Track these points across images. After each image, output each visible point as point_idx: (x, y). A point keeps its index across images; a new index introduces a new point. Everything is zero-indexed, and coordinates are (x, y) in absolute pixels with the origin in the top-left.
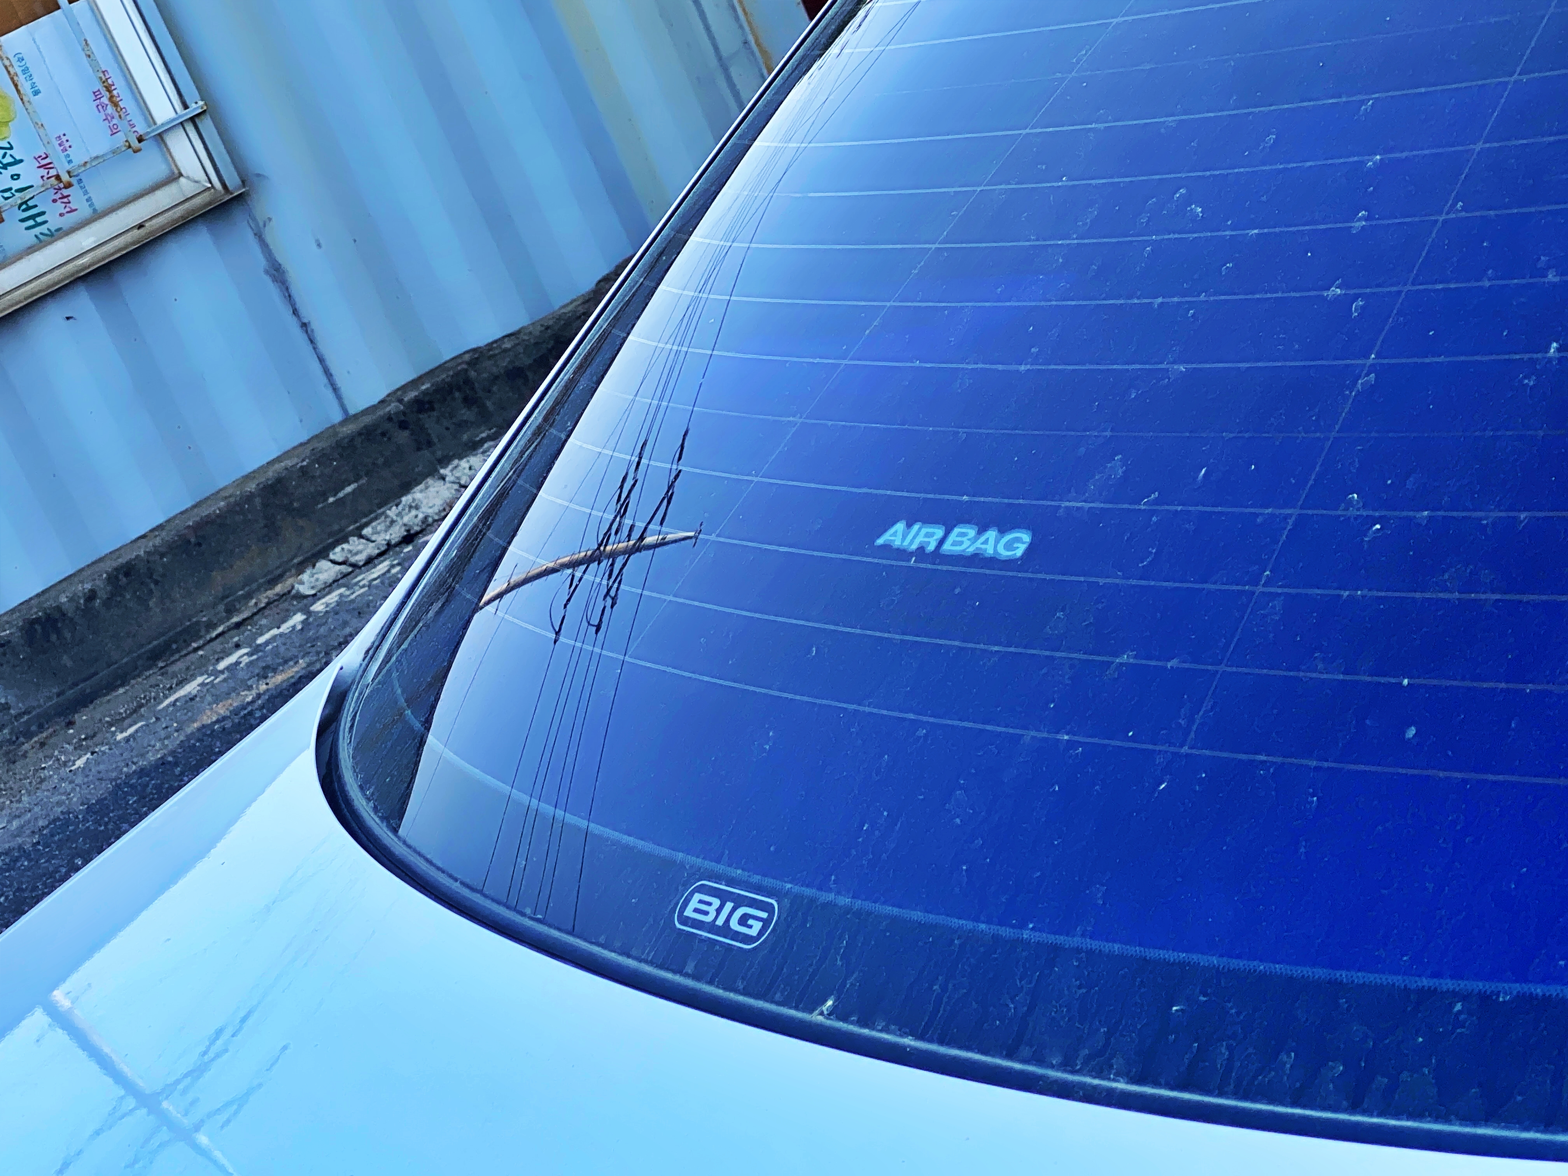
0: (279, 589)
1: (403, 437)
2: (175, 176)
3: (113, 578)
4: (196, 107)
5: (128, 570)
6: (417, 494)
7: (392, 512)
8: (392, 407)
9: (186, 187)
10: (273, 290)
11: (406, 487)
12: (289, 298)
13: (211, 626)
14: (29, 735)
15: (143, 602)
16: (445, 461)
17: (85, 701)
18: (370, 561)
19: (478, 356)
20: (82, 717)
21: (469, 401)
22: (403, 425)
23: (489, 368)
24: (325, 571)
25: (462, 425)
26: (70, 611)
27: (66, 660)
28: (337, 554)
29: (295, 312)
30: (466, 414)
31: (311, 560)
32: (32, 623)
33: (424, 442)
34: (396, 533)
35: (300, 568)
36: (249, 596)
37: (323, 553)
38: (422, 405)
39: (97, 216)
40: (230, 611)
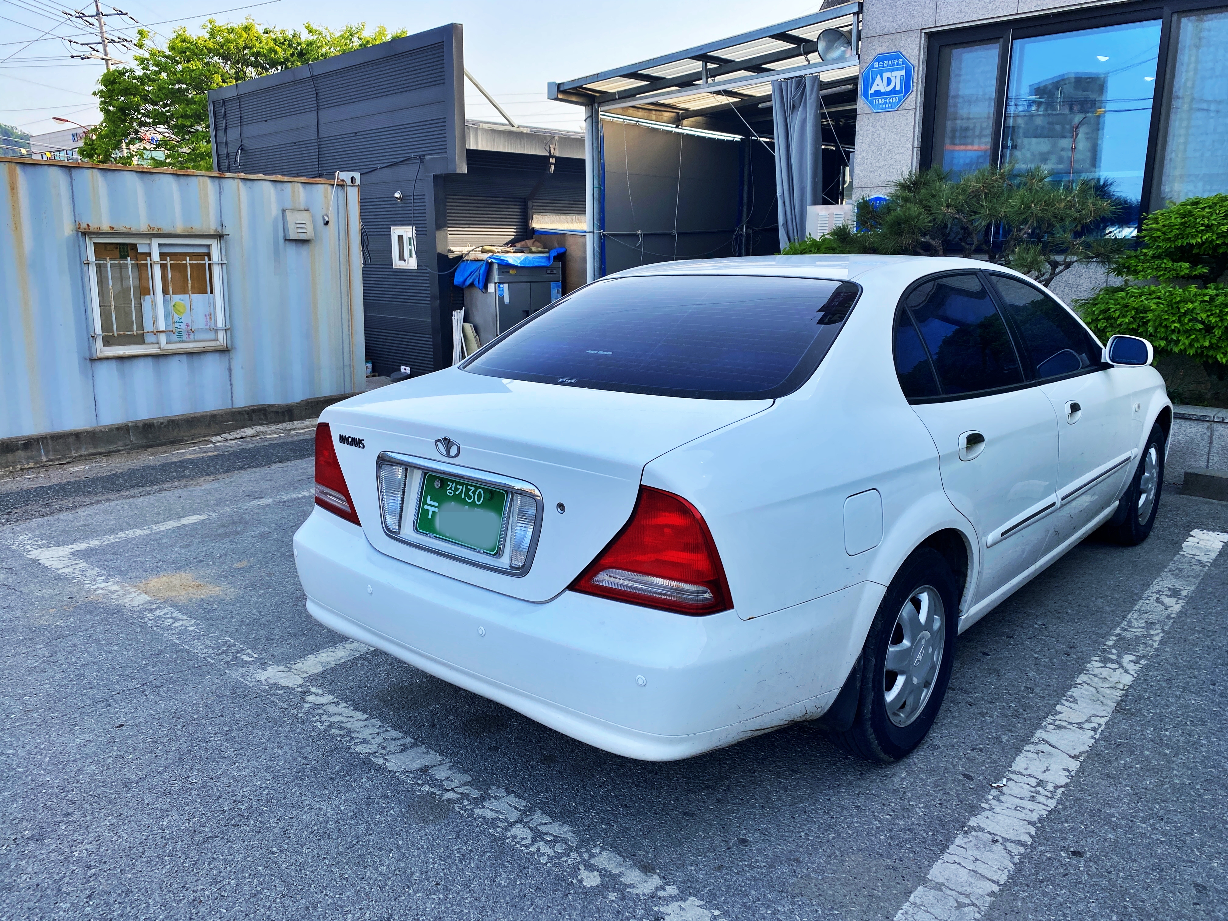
0: (206, 438)
1: (246, 416)
2: (216, 340)
3: (168, 421)
4: (228, 327)
5: (173, 421)
6: (245, 430)
7: (238, 431)
8: (247, 409)
9: (218, 343)
10: (227, 374)
11: (243, 428)
12: (230, 377)
13: (187, 441)
14: (134, 449)
15: (173, 430)
16: (254, 425)
17: (151, 446)
18: (231, 440)
19: (269, 406)
20: (149, 450)
21: (265, 414)
22: (248, 414)
23: (271, 409)
24: (219, 438)
25: (261, 419)
26: (156, 424)
27: (150, 436)
28: (223, 436)
29: (230, 380)
30: (262, 417)
31: (216, 435)
32: (146, 424)
33: (251, 419)
34: (239, 436)
35: (213, 436)
36: (198, 438)
37: (219, 435)
38: (254, 411)
39: (195, 341)
40: (193, 439)
